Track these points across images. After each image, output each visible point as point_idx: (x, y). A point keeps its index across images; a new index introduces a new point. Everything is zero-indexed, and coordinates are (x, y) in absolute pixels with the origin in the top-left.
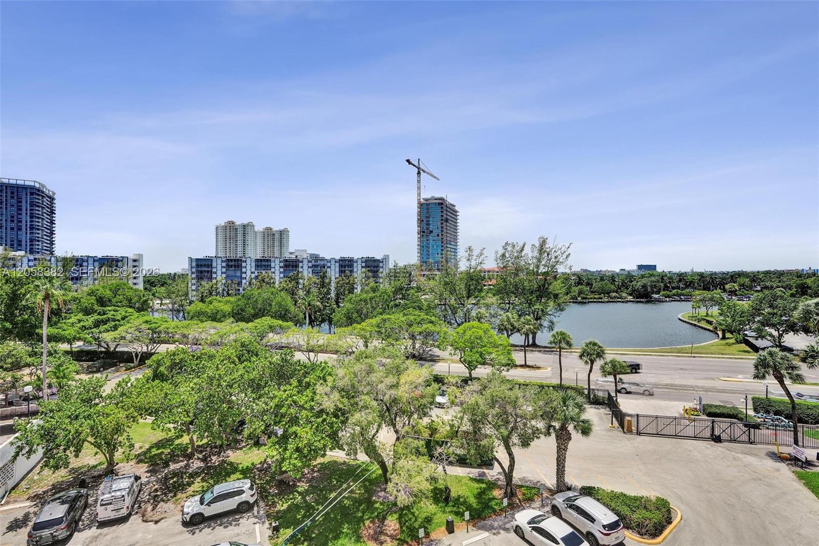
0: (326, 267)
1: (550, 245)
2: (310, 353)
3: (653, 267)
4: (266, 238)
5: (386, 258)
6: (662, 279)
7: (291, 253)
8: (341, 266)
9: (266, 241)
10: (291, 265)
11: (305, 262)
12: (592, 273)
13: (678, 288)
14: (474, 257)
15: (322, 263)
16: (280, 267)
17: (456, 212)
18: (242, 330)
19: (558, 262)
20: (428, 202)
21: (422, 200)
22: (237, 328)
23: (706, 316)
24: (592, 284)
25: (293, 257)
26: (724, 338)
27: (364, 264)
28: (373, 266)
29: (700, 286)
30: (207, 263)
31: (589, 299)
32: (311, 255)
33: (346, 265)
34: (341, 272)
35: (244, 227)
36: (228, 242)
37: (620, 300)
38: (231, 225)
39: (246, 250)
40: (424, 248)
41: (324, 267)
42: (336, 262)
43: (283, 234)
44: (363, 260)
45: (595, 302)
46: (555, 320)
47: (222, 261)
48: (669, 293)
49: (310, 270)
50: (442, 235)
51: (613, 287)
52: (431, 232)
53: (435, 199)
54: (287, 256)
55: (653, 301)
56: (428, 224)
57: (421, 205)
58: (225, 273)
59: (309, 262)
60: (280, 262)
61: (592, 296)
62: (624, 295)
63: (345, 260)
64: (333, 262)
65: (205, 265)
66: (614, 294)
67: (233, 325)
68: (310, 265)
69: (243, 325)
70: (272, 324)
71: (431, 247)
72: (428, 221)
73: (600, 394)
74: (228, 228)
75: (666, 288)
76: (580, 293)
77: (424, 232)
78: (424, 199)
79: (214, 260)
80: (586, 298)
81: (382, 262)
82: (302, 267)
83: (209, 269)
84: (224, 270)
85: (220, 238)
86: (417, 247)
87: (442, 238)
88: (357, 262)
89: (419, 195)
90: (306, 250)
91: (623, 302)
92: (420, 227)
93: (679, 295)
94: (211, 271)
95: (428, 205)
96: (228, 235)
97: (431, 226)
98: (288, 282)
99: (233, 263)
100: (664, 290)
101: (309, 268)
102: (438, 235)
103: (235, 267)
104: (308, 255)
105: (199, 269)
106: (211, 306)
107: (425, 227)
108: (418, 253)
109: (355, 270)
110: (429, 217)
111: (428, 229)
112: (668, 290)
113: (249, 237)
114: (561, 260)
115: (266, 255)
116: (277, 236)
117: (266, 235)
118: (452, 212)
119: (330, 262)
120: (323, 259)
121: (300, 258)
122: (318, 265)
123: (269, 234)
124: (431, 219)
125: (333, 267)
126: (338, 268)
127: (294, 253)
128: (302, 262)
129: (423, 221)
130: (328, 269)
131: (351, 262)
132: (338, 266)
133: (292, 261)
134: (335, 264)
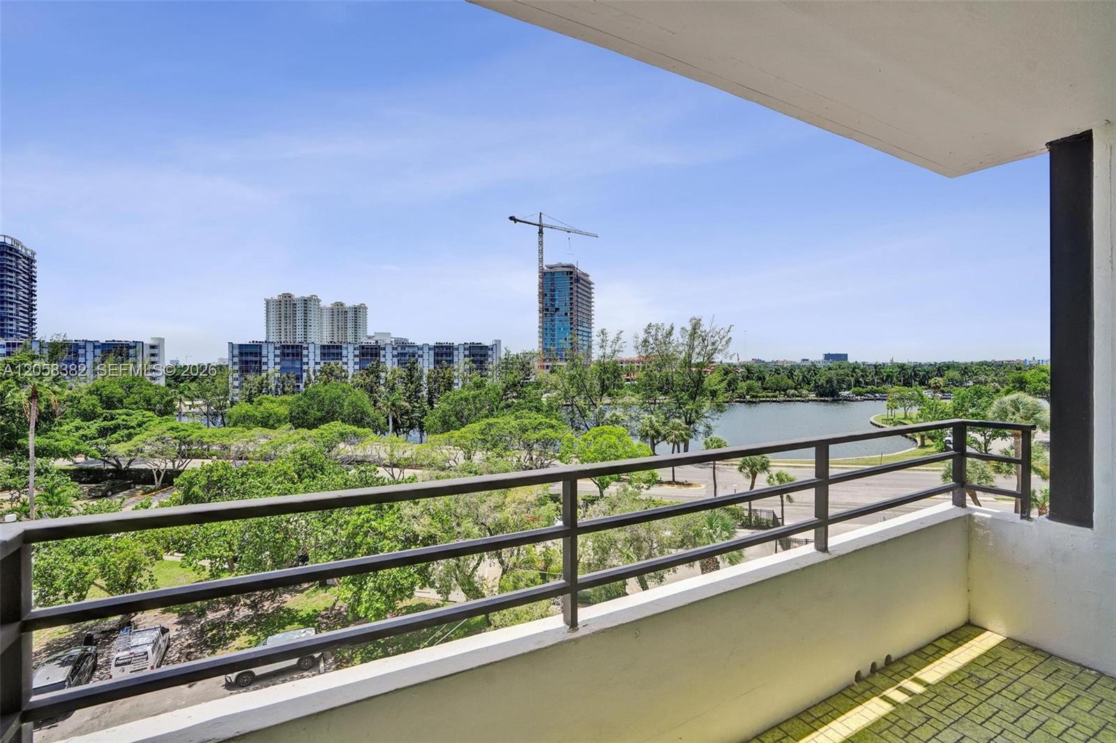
0: (417, 356)
1: (705, 327)
2: (395, 469)
3: (844, 357)
4: (335, 316)
5: (497, 344)
6: (853, 371)
7: (369, 337)
8: (436, 355)
9: (335, 321)
10: (370, 353)
11: (389, 349)
12: (766, 364)
13: (872, 383)
14: (609, 343)
15: (411, 351)
16: (355, 356)
17: (590, 283)
18: (303, 438)
19: (716, 349)
20: (553, 270)
21: (545, 268)
22: (296, 437)
23: (904, 419)
24: (764, 379)
25: (373, 342)
26: (923, 446)
27: (467, 353)
28: (479, 354)
29: (900, 381)
30: (253, 350)
31: (760, 397)
32: (397, 341)
33: (443, 353)
34: (437, 362)
35: (306, 301)
36: (283, 321)
37: (800, 399)
38: (287, 299)
39: (308, 333)
40: (547, 331)
41: (414, 356)
42: (429, 349)
43: (359, 311)
44: (467, 346)
45: (768, 401)
46: (712, 424)
47: (275, 348)
48: (861, 389)
49: (395, 360)
50: (571, 314)
51: (790, 382)
52: (557, 310)
53: (563, 267)
54: (364, 341)
55: (841, 400)
56: (553, 300)
57: (543, 275)
58: (279, 364)
59: (393, 349)
60: (355, 349)
61: (764, 394)
62: (804, 392)
63: (442, 347)
64: (426, 349)
65: (251, 353)
66: (793, 391)
67: (291, 432)
68: (395, 353)
69: (304, 432)
70: (344, 431)
71: (557, 330)
72: (554, 295)
73: (764, 516)
74: (283, 303)
75: (858, 383)
76: (750, 389)
77: (547, 310)
78: (548, 267)
79: (264, 346)
80: (756, 397)
81: (492, 349)
82: (384, 356)
83: (258, 359)
84: (278, 360)
85: (271, 316)
86: (538, 330)
87: (572, 319)
88: (457, 349)
89: (541, 260)
90: (390, 334)
91: (803, 401)
92: (542, 303)
93: (873, 392)
94: (260, 362)
95: (553, 274)
96: (283, 313)
97: (557, 302)
98: (365, 376)
99: (290, 351)
100: (855, 386)
101: (393, 357)
102: (566, 314)
103: (293, 355)
104: (393, 340)
105: (244, 358)
106: (261, 408)
107: (549, 303)
108: (540, 337)
109: (456, 359)
110: (554, 291)
111: (553, 305)
112: (860, 386)
113: (312, 315)
114: (720, 347)
115: (335, 340)
116: (350, 315)
117: (335, 313)
118: (585, 283)
119: (422, 349)
120: (412, 345)
121: (381, 344)
122: (407, 354)
123: (339, 311)
124: (557, 292)
125: (426, 356)
126: (433, 358)
127: (374, 337)
128: (384, 349)
129: (546, 295)
130: (419, 359)
131: (450, 349)
132: (433, 355)
133: (371, 348)
134: (428, 352)
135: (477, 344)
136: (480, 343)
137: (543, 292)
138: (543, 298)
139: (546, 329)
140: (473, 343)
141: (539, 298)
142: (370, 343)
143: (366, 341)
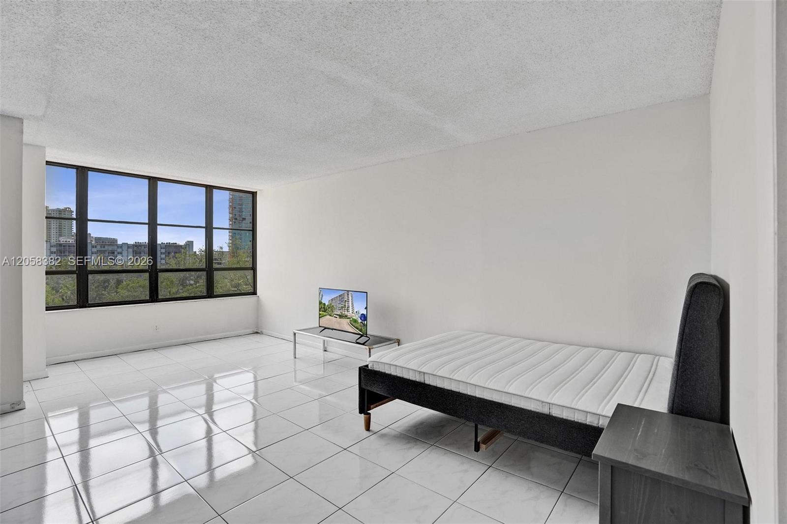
5: (189, 245)
8: (135, 252)
15: (110, 248)
27: (163, 250)
28: (174, 252)
33: (141, 251)
42: (128, 247)
44: (163, 245)
52: (244, 219)
54: (62, 240)
56: (241, 211)
63: (140, 246)
64: (125, 248)
68: (95, 250)
72: (241, 208)
77: (236, 219)
81: (186, 248)
92: (232, 214)
97: (244, 213)
107: (237, 214)
108: (230, 239)
110: (242, 205)
111: (240, 216)
119: (122, 247)
124: (244, 206)
125: (125, 253)
133: (69, 246)
134: (127, 250)
135: (173, 244)
136: (176, 243)
137: (232, 205)
138: (232, 210)
141: (230, 210)
142: (69, 241)
143: (65, 240)
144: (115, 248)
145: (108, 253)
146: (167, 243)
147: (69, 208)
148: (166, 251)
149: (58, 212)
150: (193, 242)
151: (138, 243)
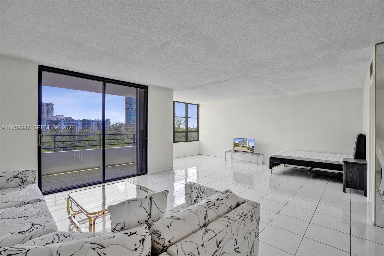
0: (75, 124)
7: (54, 117)
8: (83, 124)
10: (54, 123)
11: (63, 122)
15: (72, 122)
16: (47, 124)
25: (55, 119)
32: (67, 118)
33: (86, 123)
34: (84, 127)
43: (49, 106)
52: (132, 108)
54: (51, 118)
56: (130, 105)
59: (65, 121)
60: (47, 121)
63: (86, 121)
64: (79, 122)
68: (65, 123)
71: (131, 116)
77: (128, 108)
82: (61, 124)
88: (92, 122)
90: (63, 116)
92: (126, 106)
97: (132, 106)
98: (51, 132)
102: (135, 110)
104: (65, 118)
107: (129, 106)
108: (125, 118)
109: (91, 126)
110: (131, 102)
120: (73, 120)
121: (59, 119)
124: (132, 102)
125: (79, 124)
126: (82, 125)
127: (56, 116)
128: (61, 121)
129: (128, 103)
130: (76, 125)
131: (89, 122)
132: (82, 124)
133: (54, 121)
134: (80, 123)
139: (128, 115)
140: (99, 120)
141: (125, 104)
142: (54, 119)
143: (52, 118)
144: (75, 122)
145: (72, 124)
146: (98, 120)
147: (52, 103)
148: (97, 123)
149: (47, 105)
150: (109, 119)
151: (85, 119)
